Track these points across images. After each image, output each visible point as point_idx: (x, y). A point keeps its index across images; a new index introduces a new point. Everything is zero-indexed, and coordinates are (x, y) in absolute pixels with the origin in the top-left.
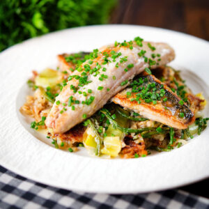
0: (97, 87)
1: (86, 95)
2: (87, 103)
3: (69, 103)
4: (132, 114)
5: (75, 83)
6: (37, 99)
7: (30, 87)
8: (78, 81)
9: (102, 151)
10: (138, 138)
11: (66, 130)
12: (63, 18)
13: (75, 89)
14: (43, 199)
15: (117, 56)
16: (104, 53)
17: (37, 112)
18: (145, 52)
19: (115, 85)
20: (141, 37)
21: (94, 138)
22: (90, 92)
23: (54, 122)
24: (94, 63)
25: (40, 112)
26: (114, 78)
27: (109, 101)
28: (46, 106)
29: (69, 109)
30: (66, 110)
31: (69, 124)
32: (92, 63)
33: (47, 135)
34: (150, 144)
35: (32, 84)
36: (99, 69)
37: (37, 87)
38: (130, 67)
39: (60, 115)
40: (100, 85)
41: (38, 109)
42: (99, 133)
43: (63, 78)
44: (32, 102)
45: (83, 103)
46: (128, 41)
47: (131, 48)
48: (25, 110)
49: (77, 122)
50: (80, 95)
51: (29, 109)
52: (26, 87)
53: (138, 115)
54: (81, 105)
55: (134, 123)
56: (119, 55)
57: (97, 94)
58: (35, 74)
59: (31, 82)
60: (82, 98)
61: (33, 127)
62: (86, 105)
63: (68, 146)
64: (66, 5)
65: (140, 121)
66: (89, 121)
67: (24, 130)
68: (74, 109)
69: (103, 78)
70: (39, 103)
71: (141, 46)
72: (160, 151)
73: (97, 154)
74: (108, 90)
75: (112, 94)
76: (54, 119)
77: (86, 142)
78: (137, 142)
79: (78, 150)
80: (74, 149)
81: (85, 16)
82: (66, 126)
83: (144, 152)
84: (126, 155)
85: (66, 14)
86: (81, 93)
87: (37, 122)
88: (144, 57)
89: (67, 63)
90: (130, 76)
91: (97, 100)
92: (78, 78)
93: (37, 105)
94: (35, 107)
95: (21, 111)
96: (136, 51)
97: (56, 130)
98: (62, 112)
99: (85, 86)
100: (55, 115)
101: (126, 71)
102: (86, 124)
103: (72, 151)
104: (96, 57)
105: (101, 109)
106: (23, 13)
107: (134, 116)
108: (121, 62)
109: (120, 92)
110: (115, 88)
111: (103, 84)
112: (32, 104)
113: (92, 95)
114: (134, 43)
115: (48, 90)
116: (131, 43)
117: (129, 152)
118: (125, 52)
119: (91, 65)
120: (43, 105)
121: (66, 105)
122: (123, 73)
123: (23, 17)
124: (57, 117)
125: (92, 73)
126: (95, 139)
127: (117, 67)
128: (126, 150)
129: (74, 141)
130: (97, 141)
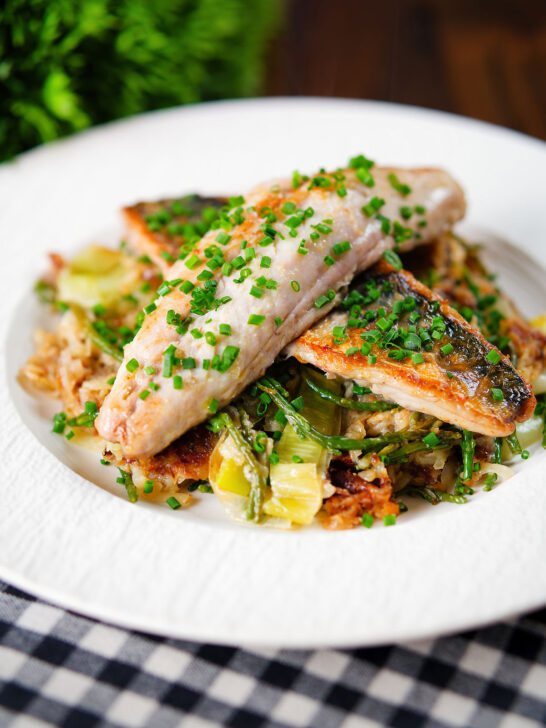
0: (247, 318)
1: (215, 342)
2: (219, 366)
3: (164, 366)
4: (349, 391)
5: (180, 303)
6: (66, 343)
7: (44, 301)
8: (189, 297)
9: (267, 507)
10: (371, 467)
11: (159, 448)
12: (134, 84)
13: (182, 323)
14: (99, 658)
15: (303, 219)
16: (262, 211)
17: (68, 385)
18: (382, 203)
19: (299, 307)
20: (369, 155)
21: (240, 469)
22: (227, 331)
23: (123, 424)
24: (234, 243)
25: (79, 385)
26: (295, 287)
27: (282, 354)
28: (94, 365)
29: (168, 384)
30: (157, 388)
31: (169, 429)
32: (227, 241)
33: (101, 456)
34: (407, 480)
35: (48, 294)
36: (249, 260)
37: (66, 306)
38: (339, 252)
39: (140, 403)
40: (255, 311)
41: (72, 376)
42: (256, 455)
43: (141, 277)
44: (52, 352)
45: (207, 365)
46: (330, 168)
47: (342, 195)
48: (32, 376)
49: (191, 421)
50: (196, 342)
51: (43, 374)
52: (33, 301)
53: (366, 391)
54: (201, 373)
55: (355, 416)
56: (309, 214)
57: (246, 337)
58: (58, 262)
59: (46, 287)
60: (203, 352)
61: (60, 430)
62: (215, 372)
63: (164, 490)
64: (139, 44)
65: (373, 412)
66: (225, 417)
67: (35, 443)
68: (179, 384)
69: (262, 288)
70: (74, 358)
71: (370, 184)
72: (436, 502)
73: (252, 516)
74: (277, 322)
75: (290, 333)
76: (124, 414)
77: (219, 479)
78: (368, 477)
79: (194, 502)
80: (183, 498)
81: (196, 73)
82: (158, 435)
83: (388, 509)
84: (337, 518)
85: (142, 70)
86: (198, 335)
87: (69, 416)
88: (379, 217)
89: (152, 234)
90: (342, 278)
91: (247, 354)
92: (190, 288)
93: (70, 365)
94: (63, 371)
95: (22, 380)
96: (355, 199)
97: (130, 449)
98: (145, 396)
99: (212, 314)
100: (126, 404)
101: (329, 262)
102: (216, 426)
103: (177, 507)
104: (240, 222)
105: (260, 380)
106: (16, 74)
107: (354, 397)
108: (315, 238)
109: (313, 326)
110: (298, 317)
111: (262, 306)
112: (54, 360)
113: (232, 341)
114: (350, 176)
115: (98, 314)
116: (338, 175)
117: (346, 508)
118: (324, 206)
119: (224, 248)
120: (85, 365)
121: (156, 372)
122: (321, 271)
123: (17, 87)
124: (132, 409)
125: (230, 273)
126: (246, 470)
127: (302, 253)
128: (335, 504)
129: (182, 476)
130: (252, 477)
